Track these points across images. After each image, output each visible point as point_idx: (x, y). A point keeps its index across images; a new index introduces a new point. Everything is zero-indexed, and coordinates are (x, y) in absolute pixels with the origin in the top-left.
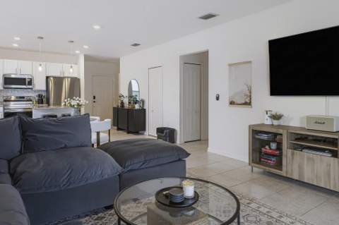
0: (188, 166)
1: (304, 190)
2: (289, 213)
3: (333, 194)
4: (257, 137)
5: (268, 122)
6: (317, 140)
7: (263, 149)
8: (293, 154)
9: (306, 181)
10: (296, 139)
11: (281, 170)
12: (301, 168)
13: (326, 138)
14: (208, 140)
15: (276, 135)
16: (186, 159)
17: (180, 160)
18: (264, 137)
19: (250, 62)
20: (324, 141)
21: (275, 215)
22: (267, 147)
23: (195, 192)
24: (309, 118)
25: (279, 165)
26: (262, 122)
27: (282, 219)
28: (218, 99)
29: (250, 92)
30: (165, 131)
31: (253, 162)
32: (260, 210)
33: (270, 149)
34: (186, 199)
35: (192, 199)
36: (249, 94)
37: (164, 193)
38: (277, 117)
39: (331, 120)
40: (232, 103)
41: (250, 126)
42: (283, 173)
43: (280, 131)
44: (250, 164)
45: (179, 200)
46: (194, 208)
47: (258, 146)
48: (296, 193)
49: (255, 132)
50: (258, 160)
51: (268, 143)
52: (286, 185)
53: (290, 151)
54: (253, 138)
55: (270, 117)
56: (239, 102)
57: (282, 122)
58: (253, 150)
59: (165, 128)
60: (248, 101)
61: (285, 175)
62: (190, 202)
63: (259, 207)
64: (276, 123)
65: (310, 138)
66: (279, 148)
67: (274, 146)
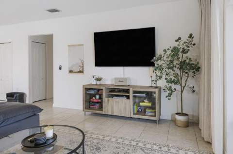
0: (41, 119)
1: (114, 120)
2: (108, 134)
3: (127, 119)
4: (88, 92)
5: (94, 82)
6: (120, 91)
7: (91, 100)
8: (108, 100)
9: (115, 114)
10: (110, 92)
11: (102, 111)
12: (112, 108)
13: (124, 89)
14: (53, 98)
15: (99, 90)
16: (39, 114)
17: (35, 115)
18: (92, 92)
19: (83, 45)
20: (123, 91)
21: (101, 137)
22: (94, 98)
23: (54, 134)
24: (116, 79)
25: (101, 108)
26: (90, 83)
27: (105, 139)
28: (60, 69)
29: (83, 64)
30: (15, 96)
31: (86, 108)
32: (92, 137)
33: (96, 99)
34: (48, 140)
35: (52, 138)
36: (82, 65)
37: (29, 139)
38: (99, 79)
39: (126, 79)
40: (71, 71)
41: (83, 86)
42: (103, 112)
43: (102, 88)
44: (83, 110)
45: (43, 142)
46: (53, 145)
47: (88, 98)
48: (110, 122)
49: (87, 89)
50: (88, 107)
51: (94, 95)
52: (104, 119)
53: (107, 99)
54: (86, 93)
55: (95, 79)
56: (75, 71)
57: (102, 82)
58: (85, 101)
59: (15, 93)
60: (81, 70)
61: (104, 113)
62: (51, 141)
63: (91, 135)
64: (98, 83)
65: (116, 90)
66: (101, 98)
67: (97, 97)
